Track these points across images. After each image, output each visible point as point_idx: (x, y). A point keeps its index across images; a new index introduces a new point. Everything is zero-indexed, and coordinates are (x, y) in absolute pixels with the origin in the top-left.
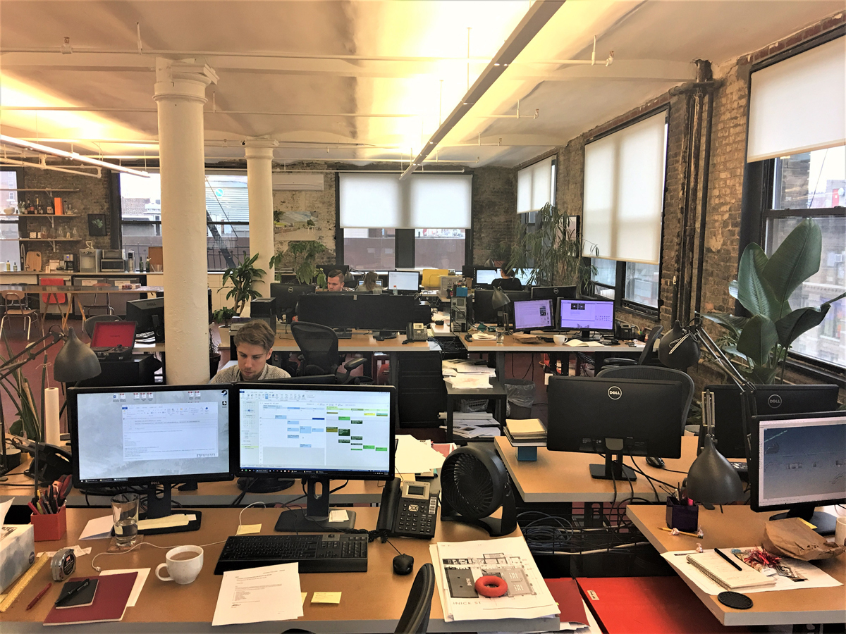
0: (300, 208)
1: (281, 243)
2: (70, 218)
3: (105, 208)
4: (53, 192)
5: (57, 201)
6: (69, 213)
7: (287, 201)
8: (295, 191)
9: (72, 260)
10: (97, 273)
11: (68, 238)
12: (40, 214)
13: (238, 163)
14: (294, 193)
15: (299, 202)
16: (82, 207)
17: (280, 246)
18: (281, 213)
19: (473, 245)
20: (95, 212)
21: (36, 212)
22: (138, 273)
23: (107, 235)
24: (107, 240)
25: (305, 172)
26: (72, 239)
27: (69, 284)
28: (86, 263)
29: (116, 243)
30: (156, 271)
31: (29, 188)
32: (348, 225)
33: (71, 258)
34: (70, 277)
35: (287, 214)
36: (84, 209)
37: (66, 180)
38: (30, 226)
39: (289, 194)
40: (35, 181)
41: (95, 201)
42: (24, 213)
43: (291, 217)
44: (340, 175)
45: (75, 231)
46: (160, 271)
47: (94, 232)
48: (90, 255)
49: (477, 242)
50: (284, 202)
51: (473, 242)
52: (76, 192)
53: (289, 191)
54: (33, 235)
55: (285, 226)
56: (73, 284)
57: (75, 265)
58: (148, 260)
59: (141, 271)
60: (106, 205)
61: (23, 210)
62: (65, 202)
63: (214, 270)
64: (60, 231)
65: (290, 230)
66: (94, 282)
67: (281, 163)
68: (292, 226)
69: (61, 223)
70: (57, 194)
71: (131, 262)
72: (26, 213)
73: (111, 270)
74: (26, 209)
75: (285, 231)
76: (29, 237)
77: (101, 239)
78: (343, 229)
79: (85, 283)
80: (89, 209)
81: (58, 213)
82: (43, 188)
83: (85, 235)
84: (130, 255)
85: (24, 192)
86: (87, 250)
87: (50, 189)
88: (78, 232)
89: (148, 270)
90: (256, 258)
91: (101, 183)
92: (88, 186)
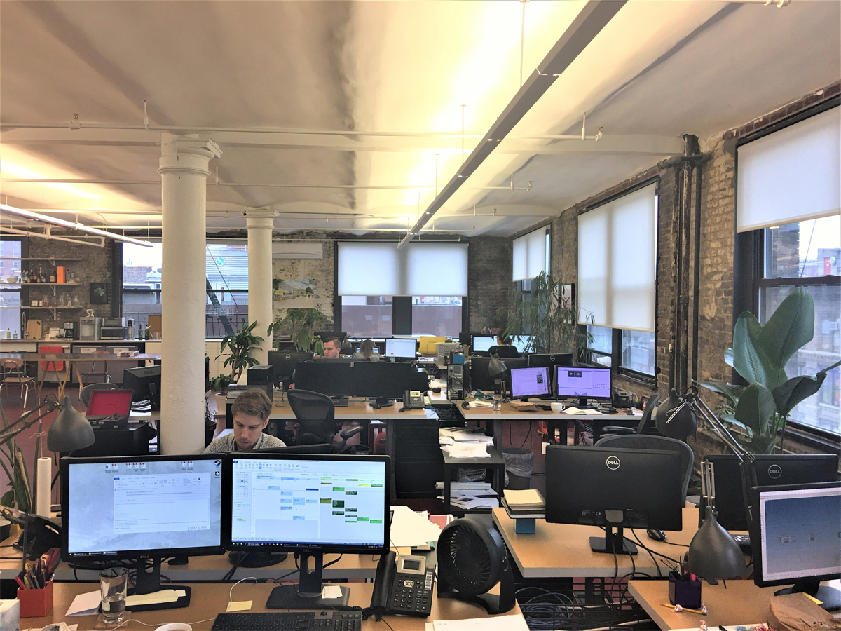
0: (299, 277)
1: (280, 311)
2: (73, 287)
3: (107, 277)
4: (56, 261)
5: (60, 270)
6: (72, 282)
7: (286, 270)
8: (295, 259)
9: (72, 328)
10: (96, 341)
11: (69, 306)
12: (42, 282)
13: (239, 233)
14: (293, 261)
15: (298, 270)
17: (279, 314)
18: (280, 281)
19: (470, 312)
20: (97, 281)
21: (38, 280)
22: (137, 340)
23: (107, 303)
24: (107, 308)
25: (304, 241)
26: (73, 307)
27: (68, 352)
28: (86, 331)
29: (116, 312)
30: (155, 338)
31: (33, 257)
32: (345, 293)
33: (71, 326)
34: (69, 345)
35: (287, 281)
36: (86, 277)
37: (70, 250)
38: (32, 295)
39: (288, 263)
40: (39, 251)
41: (98, 269)
42: (26, 282)
43: (290, 284)
44: (339, 244)
45: (76, 300)
46: (159, 339)
47: (95, 300)
48: (90, 322)
49: (473, 309)
50: (283, 270)
51: (469, 309)
52: (79, 261)
53: (289, 259)
54: (34, 303)
55: (284, 294)
56: (71, 352)
57: (74, 333)
58: (147, 328)
59: (140, 339)
60: (109, 274)
61: (26, 278)
62: (68, 270)
63: (212, 337)
64: (62, 299)
65: (288, 298)
66: (93, 350)
67: (281, 232)
68: (291, 294)
69: (62, 291)
70: (59, 263)
71: (130, 329)
72: (29, 281)
73: (110, 338)
74: (29, 277)
75: (284, 299)
76: (30, 305)
77: (101, 307)
78: (341, 297)
79: (84, 351)
80: (91, 277)
81: (61, 282)
82: (47, 257)
83: (86, 304)
84: (130, 323)
85: (28, 261)
86: (87, 318)
87: (54, 259)
88: (79, 300)
89: (147, 338)
90: (254, 325)
91: (104, 253)
92: (91, 255)
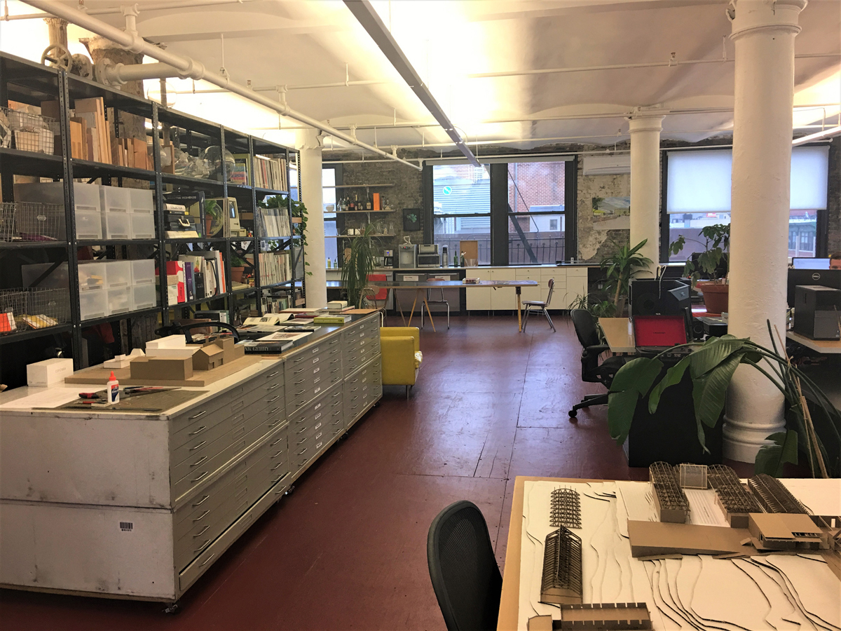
0: (621, 194)
1: (599, 233)
2: (387, 214)
3: (419, 202)
4: (370, 188)
5: (376, 197)
6: (388, 209)
7: (607, 187)
8: (616, 175)
9: (391, 255)
10: (415, 269)
11: (386, 234)
12: (360, 210)
13: (555, 147)
14: (615, 177)
15: (621, 187)
16: (397, 202)
17: (598, 236)
18: (600, 200)
19: (828, 229)
20: (410, 207)
21: (356, 209)
22: (453, 268)
23: (420, 230)
24: (420, 234)
25: (621, 153)
26: (388, 235)
27: (391, 279)
28: (405, 259)
29: (429, 238)
30: (470, 265)
31: (347, 184)
32: (675, 211)
33: (391, 253)
34: (391, 274)
35: (607, 200)
36: (399, 204)
37: (382, 175)
38: (348, 223)
39: (609, 179)
40: (353, 178)
41: (410, 195)
42: (344, 210)
43: (611, 203)
44: (669, 154)
45: (391, 227)
46: (473, 265)
47: (407, 227)
48: (407, 249)
49: (833, 225)
50: (603, 188)
51: (828, 224)
52: (391, 187)
53: (610, 175)
54: (351, 232)
55: (604, 214)
56: (394, 279)
57: (394, 261)
58: (463, 254)
59: (456, 266)
60: (420, 200)
61: (344, 206)
62: (383, 197)
63: (522, 263)
64: (378, 228)
65: (609, 219)
66: (416, 278)
67: (604, 143)
68: (612, 214)
69: (376, 219)
70: (373, 189)
71: (445, 256)
72: (347, 209)
73: (427, 266)
74: (347, 205)
75: (604, 219)
76: (347, 234)
77: (414, 235)
78: (669, 215)
79: (406, 278)
80: (404, 203)
81: (377, 209)
82: (361, 184)
83: (399, 231)
84: (445, 249)
85: (343, 189)
86: (405, 245)
87: (367, 185)
88: (394, 227)
89: (463, 265)
91: (415, 177)
92: (403, 180)
